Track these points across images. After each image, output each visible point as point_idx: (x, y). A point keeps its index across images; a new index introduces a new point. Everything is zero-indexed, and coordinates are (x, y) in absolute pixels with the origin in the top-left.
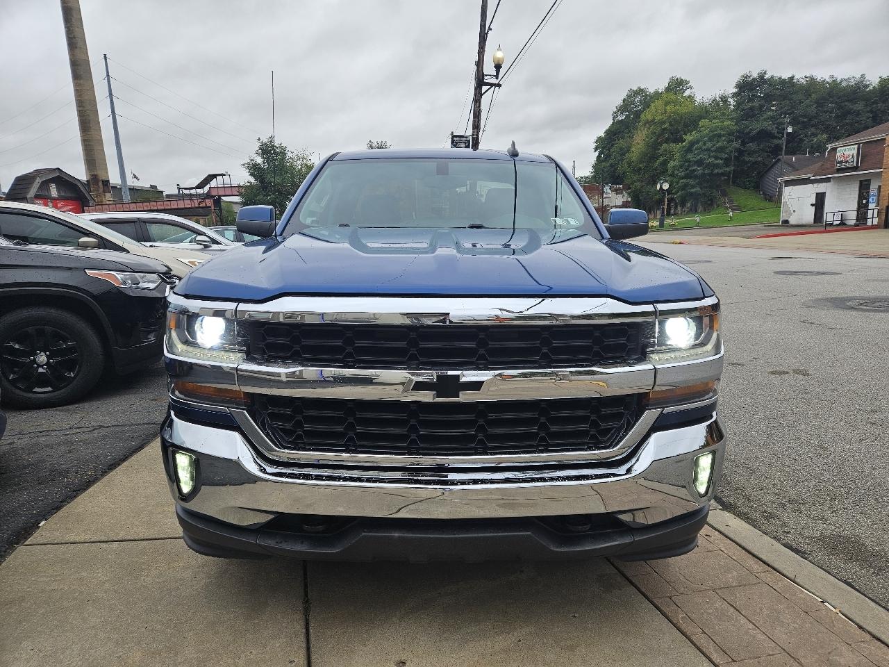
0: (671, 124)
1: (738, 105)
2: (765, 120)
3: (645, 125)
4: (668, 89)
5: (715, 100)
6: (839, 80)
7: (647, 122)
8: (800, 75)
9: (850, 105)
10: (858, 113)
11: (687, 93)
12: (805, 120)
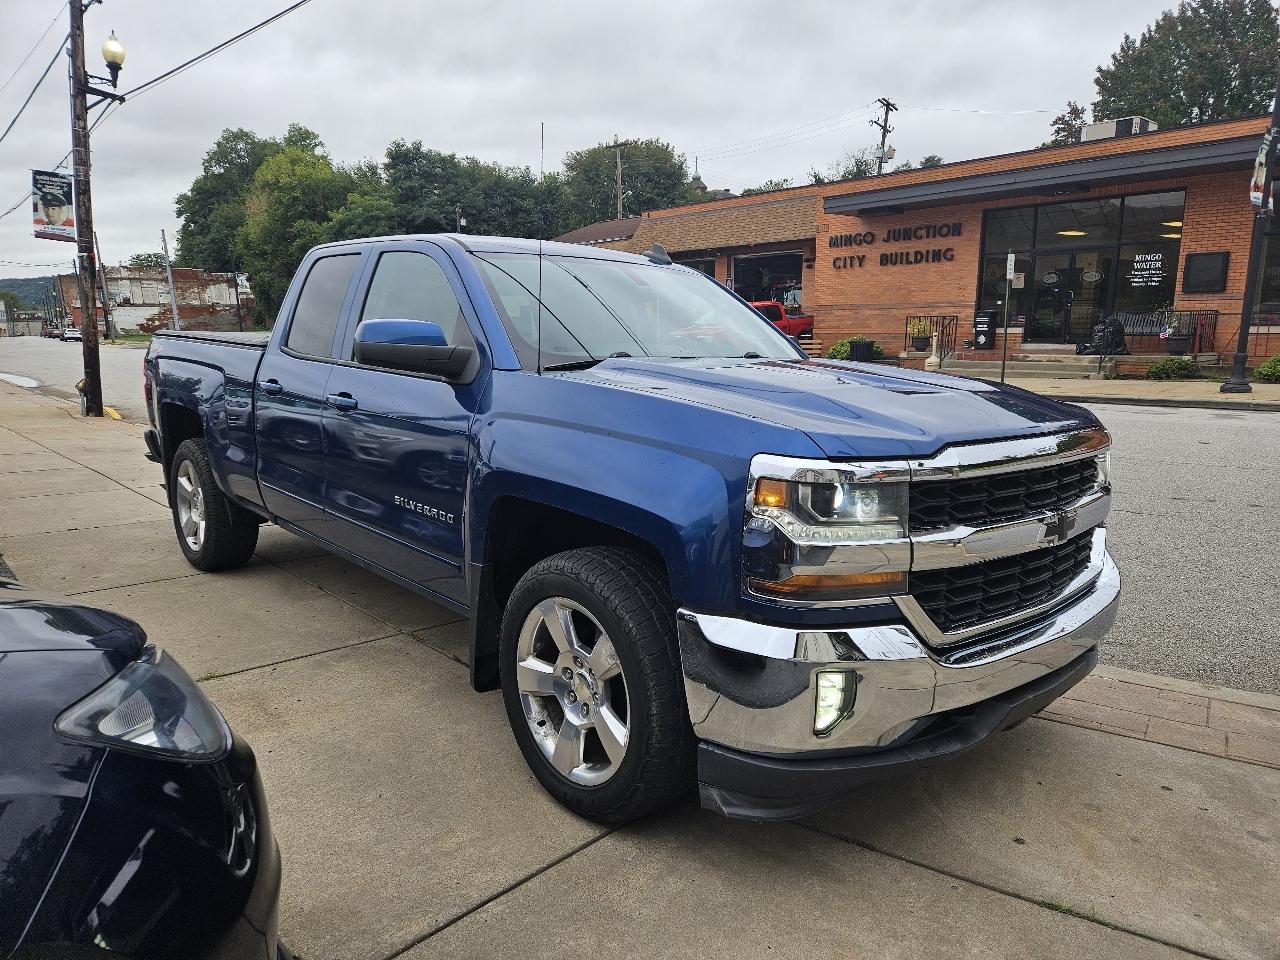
0: (304, 193)
1: (394, 181)
2: (429, 206)
3: (263, 188)
4: (289, 141)
5: (360, 169)
6: (503, 170)
7: (266, 185)
8: (462, 155)
9: (518, 202)
10: (528, 212)
11: (318, 151)
12: (474, 212)
